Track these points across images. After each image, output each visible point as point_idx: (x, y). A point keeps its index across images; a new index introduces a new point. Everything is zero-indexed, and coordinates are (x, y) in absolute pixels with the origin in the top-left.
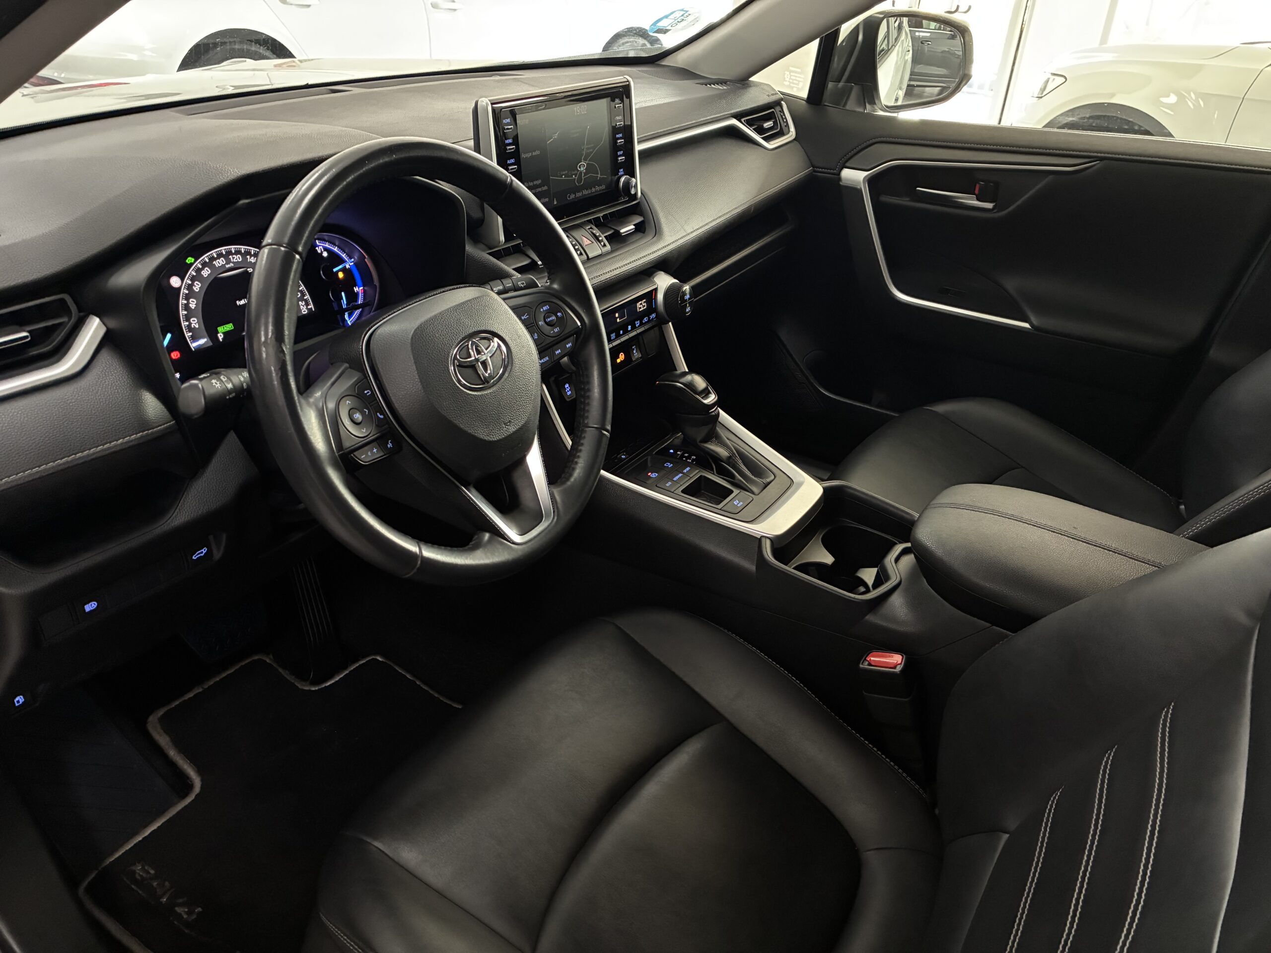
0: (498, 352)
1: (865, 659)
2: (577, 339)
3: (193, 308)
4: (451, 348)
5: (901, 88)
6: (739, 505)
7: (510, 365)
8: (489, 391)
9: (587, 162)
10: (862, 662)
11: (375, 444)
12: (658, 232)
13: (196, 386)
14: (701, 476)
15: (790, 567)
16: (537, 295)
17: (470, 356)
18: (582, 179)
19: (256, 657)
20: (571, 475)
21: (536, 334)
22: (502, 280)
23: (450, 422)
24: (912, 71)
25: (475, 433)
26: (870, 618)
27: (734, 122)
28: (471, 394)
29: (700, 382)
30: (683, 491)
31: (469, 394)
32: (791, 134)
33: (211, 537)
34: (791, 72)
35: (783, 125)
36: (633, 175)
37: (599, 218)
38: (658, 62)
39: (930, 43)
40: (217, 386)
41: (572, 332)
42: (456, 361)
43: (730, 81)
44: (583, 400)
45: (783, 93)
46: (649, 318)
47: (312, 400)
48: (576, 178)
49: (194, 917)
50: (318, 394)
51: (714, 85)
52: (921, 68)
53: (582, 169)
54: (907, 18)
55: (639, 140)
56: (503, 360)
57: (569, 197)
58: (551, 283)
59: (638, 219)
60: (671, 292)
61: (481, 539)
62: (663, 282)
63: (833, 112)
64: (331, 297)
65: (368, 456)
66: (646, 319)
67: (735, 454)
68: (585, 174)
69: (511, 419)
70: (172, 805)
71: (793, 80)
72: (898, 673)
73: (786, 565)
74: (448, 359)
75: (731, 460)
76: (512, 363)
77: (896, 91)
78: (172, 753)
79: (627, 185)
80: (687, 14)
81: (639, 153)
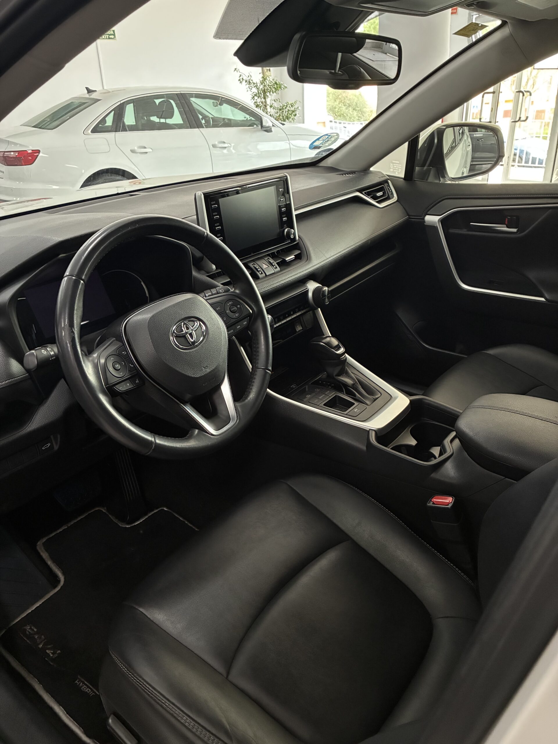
0: (200, 328)
1: (431, 500)
2: (250, 320)
4: (171, 326)
5: (465, 167)
6: (357, 412)
7: (207, 335)
8: (194, 350)
10: (429, 502)
11: (128, 381)
12: (308, 259)
13: (33, 353)
14: (336, 396)
15: (389, 448)
16: (226, 296)
17: (183, 331)
19: (97, 509)
20: (248, 396)
21: (225, 318)
22: (211, 290)
23: (171, 368)
24: (473, 156)
25: (186, 373)
26: (433, 475)
27: (358, 194)
28: (183, 352)
29: (335, 342)
30: (324, 405)
31: (182, 352)
32: (394, 198)
33: (52, 437)
34: (393, 163)
35: (390, 193)
36: (292, 227)
37: (274, 253)
38: (318, 165)
39: (483, 140)
40: (44, 353)
41: (247, 316)
42: (174, 334)
43: (357, 171)
44: (255, 353)
45: (388, 176)
47: (91, 359)
49: (56, 655)
50: (95, 355)
51: (348, 175)
52: (478, 155)
54: (468, 128)
55: (296, 209)
56: (203, 332)
58: (235, 289)
59: (297, 252)
60: (316, 291)
61: (193, 433)
62: (312, 286)
63: (420, 185)
65: (123, 388)
67: (357, 382)
69: (208, 364)
70: (48, 592)
71: (395, 168)
72: (450, 508)
73: (386, 446)
74: (169, 333)
75: (355, 386)
76: (208, 334)
77: (462, 169)
78: (50, 563)
79: (289, 233)
80: (330, 137)
81: (296, 215)
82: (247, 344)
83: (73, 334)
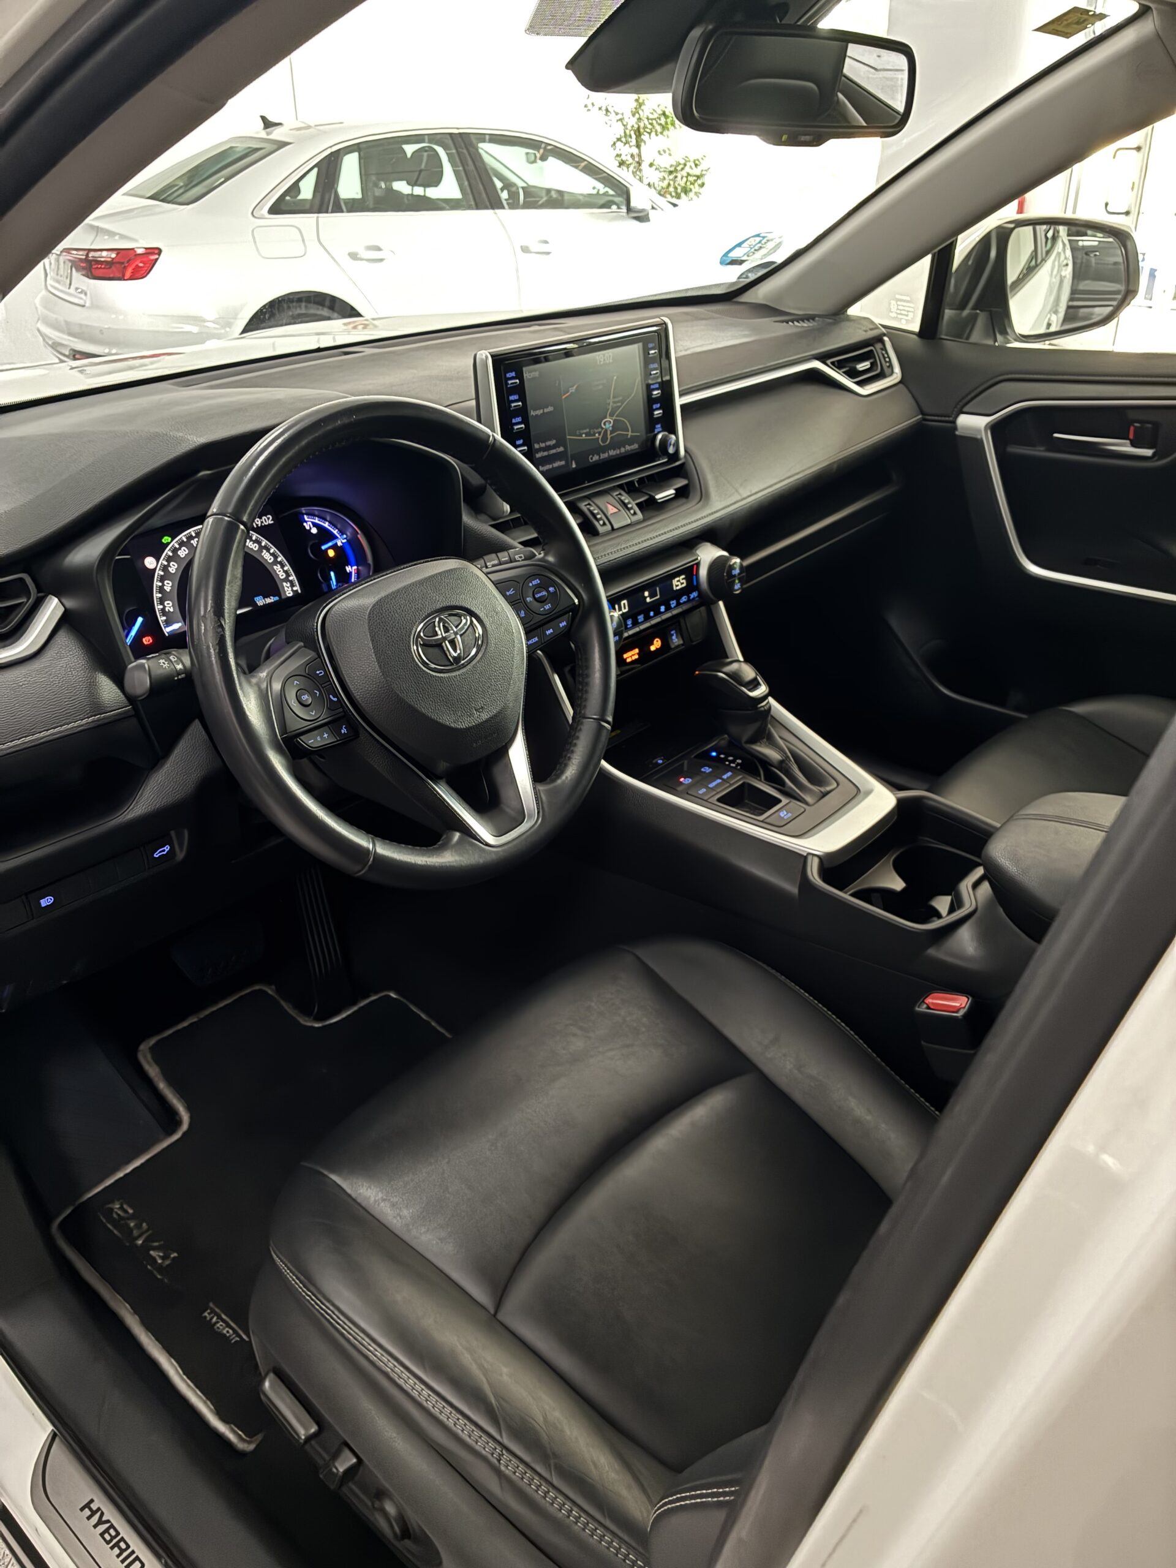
0: (470, 630)
1: (923, 1001)
2: (573, 618)
3: (168, 590)
4: (414, 624)
5: (1056, 312)
6: (785, 818)
7: (484, 645)
8: (457, 673)
9: (614, 418)
10: (918, 1004)
11: (326, 728)
12: (704, 496)
13: (143, 666)
14: (744, 783)
15: (846, 893)
16: (528, 567)
17: (437, 635)
18: (607, 438)
19: (257, 987)
20: (562, 772)
21: (523, 612)
22: (499, 554)
23: (410, 707)
24: (1074, 288)
25: (440, 719)
26: (932, 952)
27: (817, 364)
28: (436, 676)
29: (749, 672)
30: (719, 800)
31: (433, 676)
32: (894, 376)
33: (173, 833)
34: (898, 300)
35: (885, 365)
36: (673, 430)
37: (632, 482)
38: (735, 300)
39: (1098, 253)
40: (164, 666)
41: (567, 609)
42: (419, 639)
43: (819, 316)
44: (581, 687)
45: (884, 327)
46: (689, 597)
47: (254, 680)
48: (601, 437)
49: (168, 1262)
50: (263, 675)
51: (798, 322)
52: (1086, 285)
53: (607, 425)
54: (1066, 228)
55: (681, 393)
56: (477, 639)
57: (592, 459)
58: (546, 555)
59: (681, 483)
60: (717, 566)
61: (450, 839)
62: (708, 554)
63: (953, 348)
64: (320, 578)
65: (316, 741)
66: (684, 599)
67: (788, 757)
68: (612, 432)
69: (484, 704)
70: (156, 1141)
71: (901, 310)
72: (960, 1017)
73: (841, 889)
74: (410, 637)
75: (784, 765)
76: (487, 643)
77: (1047, 316)
78: (162, 1086)
79: (664, 443)
80: (765, 240)
81: (683, 407)
82: (567, 669)
83: (221, 630)
